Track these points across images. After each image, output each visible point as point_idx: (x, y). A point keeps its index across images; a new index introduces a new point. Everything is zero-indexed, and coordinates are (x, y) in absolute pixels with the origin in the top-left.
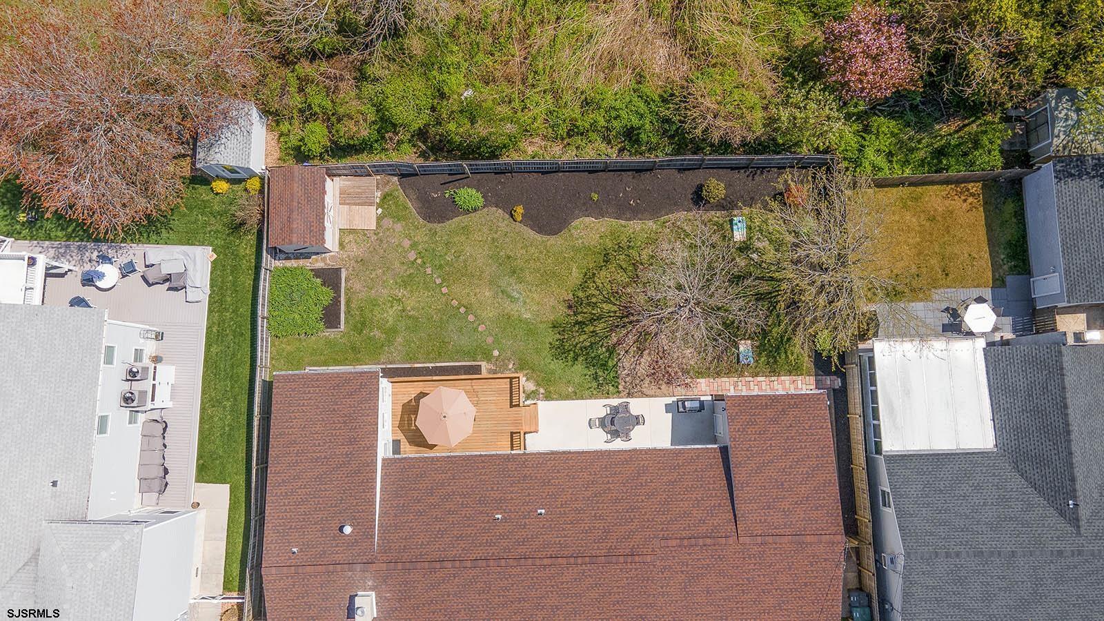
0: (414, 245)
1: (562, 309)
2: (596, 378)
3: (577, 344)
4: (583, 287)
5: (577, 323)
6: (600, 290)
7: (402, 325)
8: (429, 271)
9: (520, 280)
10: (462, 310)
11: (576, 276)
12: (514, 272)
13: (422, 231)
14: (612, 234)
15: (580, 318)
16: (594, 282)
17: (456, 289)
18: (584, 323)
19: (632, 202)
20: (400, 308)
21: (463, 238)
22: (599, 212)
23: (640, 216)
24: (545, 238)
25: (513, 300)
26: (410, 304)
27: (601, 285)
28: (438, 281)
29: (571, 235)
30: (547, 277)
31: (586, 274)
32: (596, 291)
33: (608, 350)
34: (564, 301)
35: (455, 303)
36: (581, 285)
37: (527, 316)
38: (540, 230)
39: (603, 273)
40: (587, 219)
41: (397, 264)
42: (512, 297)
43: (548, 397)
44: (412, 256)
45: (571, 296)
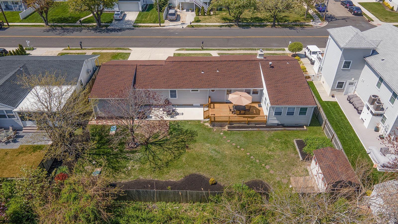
0: (267, 171)
1: (191, 146)
2: (178, 126)
3: (186, 135)
4: (180, 154)
5: (185, 142)
6: (173, 152)
7: (267, 142)
8: (257, 161)
9: (211, 157)
10: (239, 147)
11: (184, 158)
12: (214, 160)
13: (264, 177)
14: (163, 174)
15: (183, 143)
16: (175, 155)
17: (242, 154)
18: (181, 142)
19: (149, 186)
20: (269, 148)
21: (242, 173)
22: (168, 183)
23: (147, 181)
24: (198, 173)
25: (215, 150)
26: (264, 149)
27: (172, 154)
28: (252, 157)
29: (184, 173)
30: (197, 158)
31: (178, 158)
32: (174, 152)
33: (172, 134)
34: (190, 149)
35: (242, 149)
36: (182, 154)
37: (207, 145)
38: (200, 176)
39: (170, 159)
40: (175, 180)
41: (275, 164)
42: (215, 151)
43: (199, 121)
44: (268, 167)
45: (187, 151)
